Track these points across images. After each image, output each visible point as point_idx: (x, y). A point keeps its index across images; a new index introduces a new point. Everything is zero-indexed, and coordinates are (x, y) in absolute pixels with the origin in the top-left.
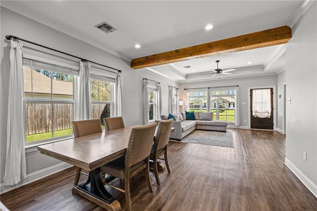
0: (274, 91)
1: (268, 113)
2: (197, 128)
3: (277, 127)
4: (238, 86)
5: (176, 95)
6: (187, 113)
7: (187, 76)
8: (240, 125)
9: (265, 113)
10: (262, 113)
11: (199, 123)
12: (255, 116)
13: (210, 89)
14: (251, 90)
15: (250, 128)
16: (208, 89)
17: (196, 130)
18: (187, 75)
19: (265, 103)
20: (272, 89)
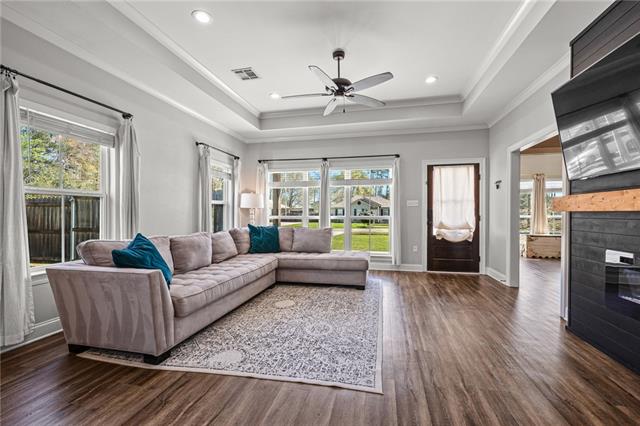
0: (482, 172)
1: (470, 229)
2: (282, 279)
3: (487, 265)
4: (398, 156)
5: (232, 177)
6: (254, 231)
7: (262, 119)
8: (402, 262)
9: (461, 228)
10: (455, 228)
11: (285, 264)
12: (439, 238)
13: (327, 163)
14: (430, 169)
15: (426, 270)
16: (321, 162)
17: (278, 283)
18: (262, 114)
19: (462, 201)
20: (477, 166)
